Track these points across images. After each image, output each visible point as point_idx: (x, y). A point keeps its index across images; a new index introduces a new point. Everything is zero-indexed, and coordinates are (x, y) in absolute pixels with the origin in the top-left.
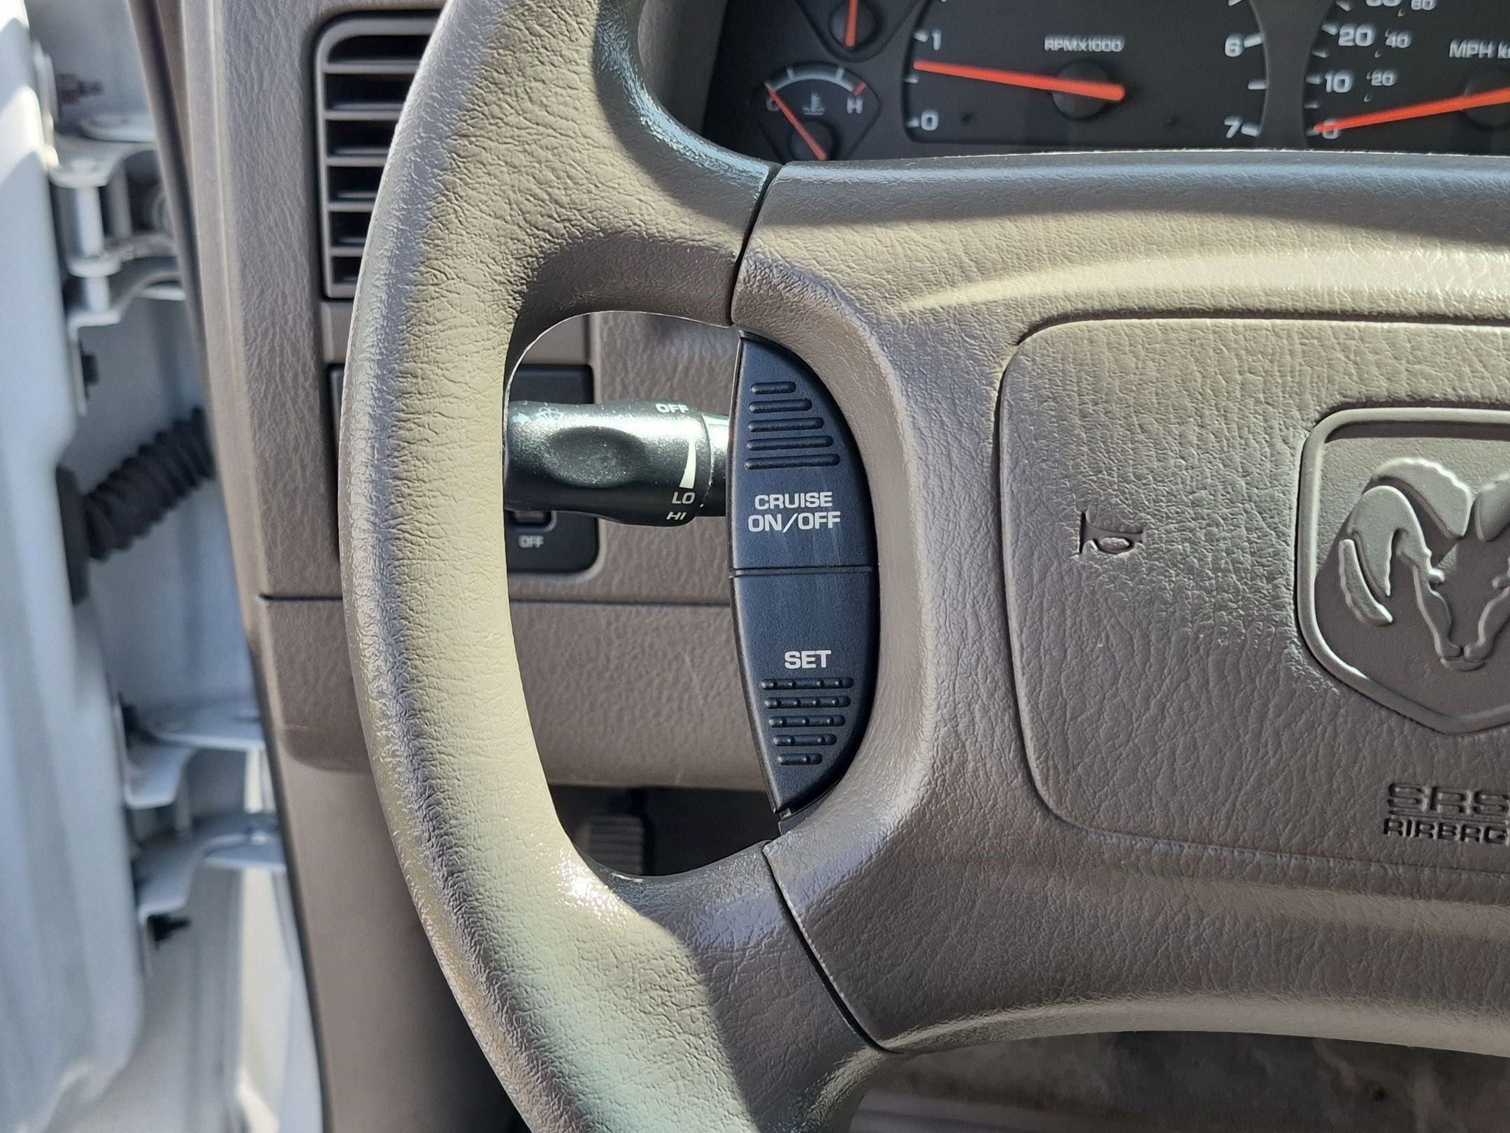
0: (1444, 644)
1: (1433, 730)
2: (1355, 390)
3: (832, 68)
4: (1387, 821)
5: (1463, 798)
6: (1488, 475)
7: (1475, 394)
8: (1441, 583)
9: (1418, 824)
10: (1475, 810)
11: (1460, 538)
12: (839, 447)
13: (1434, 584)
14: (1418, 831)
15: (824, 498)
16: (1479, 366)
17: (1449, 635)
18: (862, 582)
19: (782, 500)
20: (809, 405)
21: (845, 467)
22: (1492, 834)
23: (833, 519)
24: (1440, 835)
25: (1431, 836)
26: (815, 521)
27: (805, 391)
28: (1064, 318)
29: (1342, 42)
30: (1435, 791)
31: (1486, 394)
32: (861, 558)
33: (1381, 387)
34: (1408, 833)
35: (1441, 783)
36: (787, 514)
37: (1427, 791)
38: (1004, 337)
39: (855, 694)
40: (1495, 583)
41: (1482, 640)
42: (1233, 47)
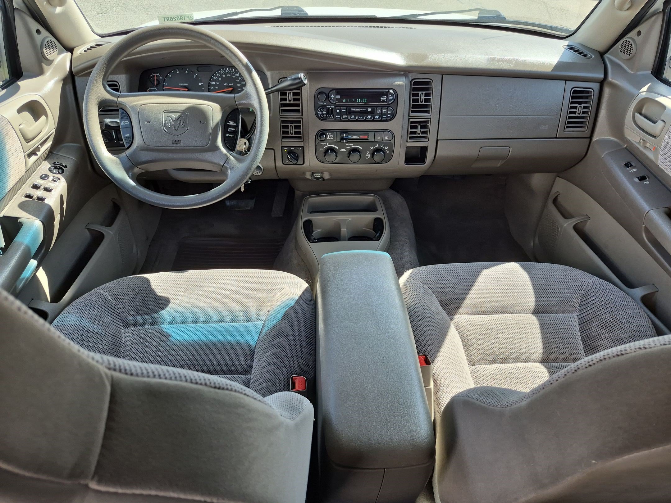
2: (166, 109)
3: (154, 88)
4: (172, 143)
9: (174, 143)
11: (175, 120)
12: (128, 117)
13: (173, 124)
15: (127, 121)
17: (174, 128)
18: (131, 129)
19: (124, 122)
20: (125, 114)
21: (129, 119)
22: (180, 144)
23: (128, 123)
26: (127, 123)
27: (125, 112)
28: (143, 105)
32: (131, 126)
33: (168, 109)
36: (124, 123)
37: (175, 141)
38: (139, 107)
39: (132, 138)
41: (177, 128)
42: (200, 84)
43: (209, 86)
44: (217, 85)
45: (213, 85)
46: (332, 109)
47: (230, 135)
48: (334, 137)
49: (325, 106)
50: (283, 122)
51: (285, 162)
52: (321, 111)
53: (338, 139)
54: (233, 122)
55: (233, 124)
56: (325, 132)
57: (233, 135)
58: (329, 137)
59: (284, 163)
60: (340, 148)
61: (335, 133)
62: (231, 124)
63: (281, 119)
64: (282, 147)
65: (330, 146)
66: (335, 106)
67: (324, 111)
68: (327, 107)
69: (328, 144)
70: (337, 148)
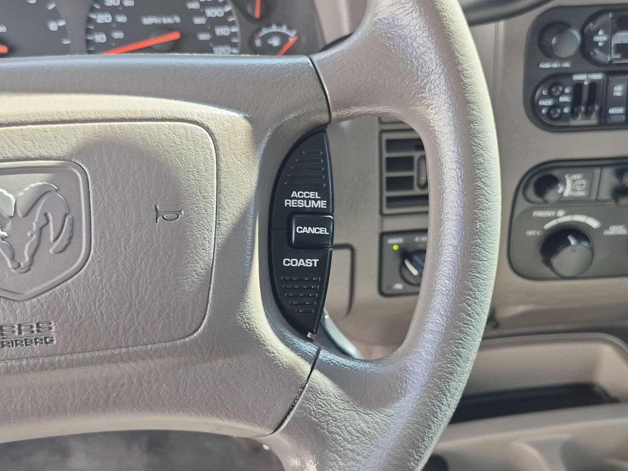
0: (12, 264)
1: (14, 300)
4: (3, 342)
5: (32, 327)
6: (20, 189)
7: (10, 155)
8: (6, 237)
9: (16, 341)
10: (38, 331)
11: (11, 217)
13: (3, 238)
14: (17, 345)
16: (11, 144)
22: (48, 340)
24: (26, 345)
25: (23, 345)
29: (99, 21)
30: (20, 326)
31: (15, 155)
34: (13, 346)
35: (21, 322)
37: (17, 327)
40: (29, 234)
41: (27, 259)
42: (53, 26)
43: (88, 31)
44: (120, 27)
45: (105, 28)
46: (593, 85)
47: (301, 263)
48: (589, 189)
49: (568, 74)
50: (391, 144)
51: (390, 287)
52: (551, 95)
53: (605, 194)
54: (312, 194)
55: (312, 204)
56: (556, 173)
57: (316, 261)
58: (574, 190)
59: (385, 290)
60: (605, 226)
61: (597, 171)
62: (302, 204)
63: (386, 136)
64: (383, 235)
65: (568, 219)
66: (609, 74)
67: (563, 93)
68: (577, 77)
69: (561, 213)
70: (594, 223)
